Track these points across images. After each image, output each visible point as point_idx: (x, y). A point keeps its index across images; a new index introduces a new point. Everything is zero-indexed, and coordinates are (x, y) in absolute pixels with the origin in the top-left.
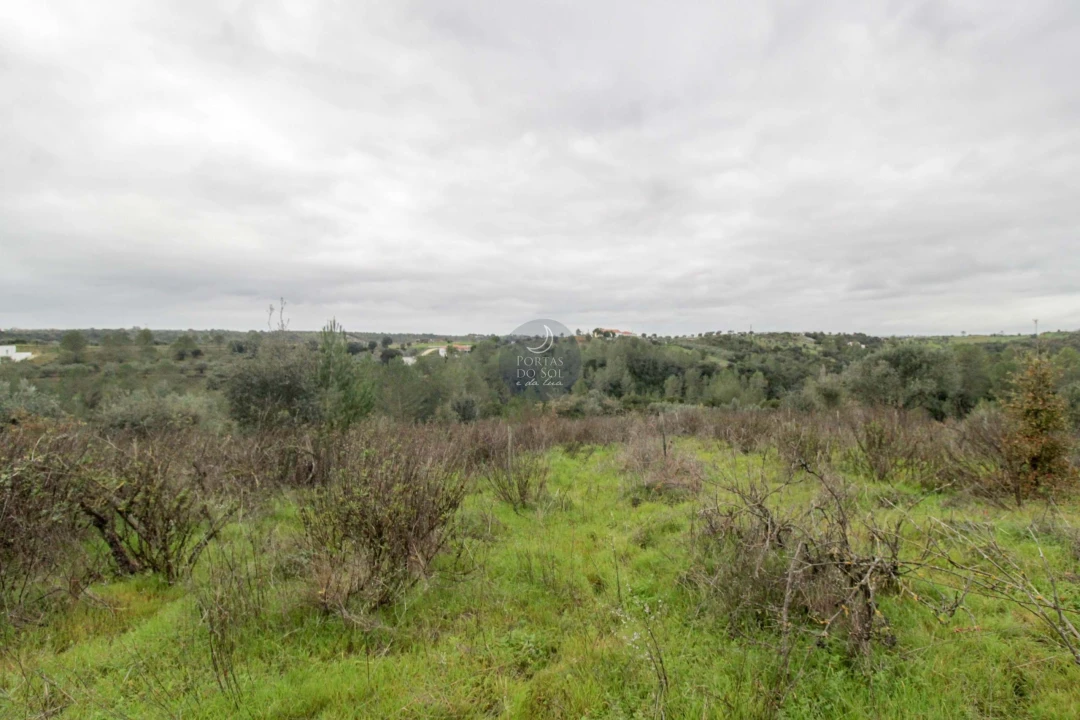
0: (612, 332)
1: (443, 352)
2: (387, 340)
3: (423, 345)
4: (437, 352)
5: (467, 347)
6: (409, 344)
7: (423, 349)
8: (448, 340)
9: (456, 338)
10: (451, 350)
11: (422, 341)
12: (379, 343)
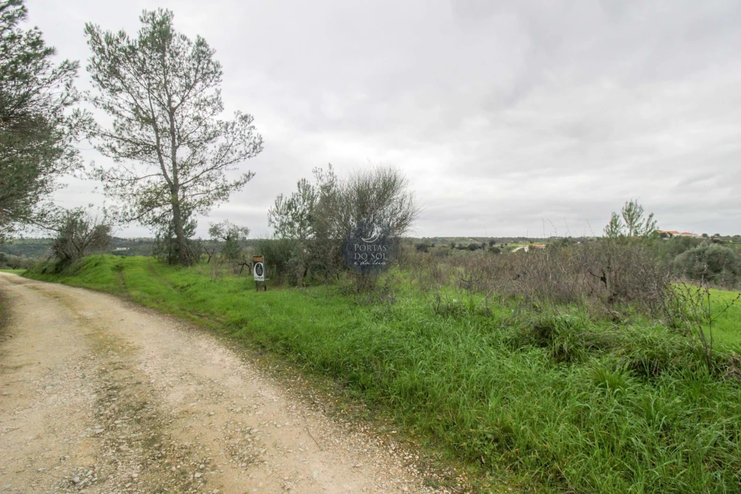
0: (669, 233)
1: (526, 249)
2: (492, 241)
3: (514, 245)
4: (523, 249)
5: (543, 246)
6: (506, 244)
7: (515, 247)
8: (531, 241)
9: (537, 240)
10: (531, 248)
11: (515, 242)
12: (487, 243)
